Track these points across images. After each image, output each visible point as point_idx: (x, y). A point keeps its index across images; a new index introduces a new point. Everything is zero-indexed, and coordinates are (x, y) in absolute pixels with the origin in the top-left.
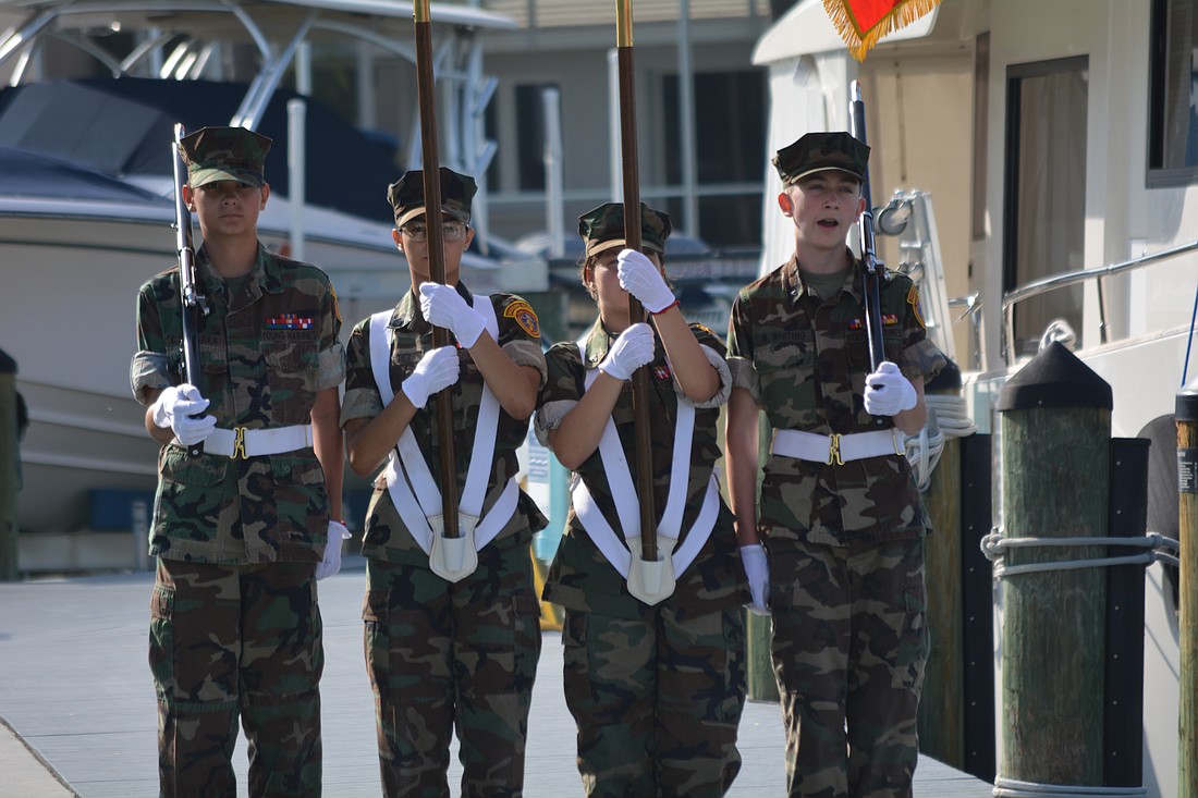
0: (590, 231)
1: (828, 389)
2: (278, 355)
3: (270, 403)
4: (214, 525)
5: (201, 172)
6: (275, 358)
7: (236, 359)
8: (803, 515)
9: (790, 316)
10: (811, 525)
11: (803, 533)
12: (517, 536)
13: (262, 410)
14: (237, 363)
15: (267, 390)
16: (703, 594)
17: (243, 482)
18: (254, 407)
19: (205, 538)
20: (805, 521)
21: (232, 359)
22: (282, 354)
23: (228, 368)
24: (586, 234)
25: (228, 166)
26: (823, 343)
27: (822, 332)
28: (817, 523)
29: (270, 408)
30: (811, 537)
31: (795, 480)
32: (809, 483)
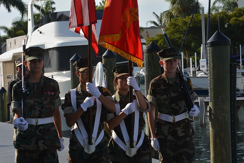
0: (116, 71)
1: (173, 105)
2: (46, 102)
3: (43, 113)
4: (31, 141)
5: (29, 58)
6: (45, 102)
7: (36, 102)
8: (166, 133)
9: (165, 88)
10: (168, 135)
11: (166, 137)
12: (105, 141)
13: (42, 115)
14: (37, 103)
15: (43, 110)
16: (143, 152)
17: (38, 131)
18: (40, 114)
19: (29, 144)
20: (167, 134)
21: (35, 103)
22: (47, 101)
23: (34, 104)
24: (115, 72)
25: (36, 56)
26: (173, 95)
27: (172, 92)
28: (169, 135)
29: (43, 115)
30: (168, 138)
31: (165, 125)
32: (168, 126)
